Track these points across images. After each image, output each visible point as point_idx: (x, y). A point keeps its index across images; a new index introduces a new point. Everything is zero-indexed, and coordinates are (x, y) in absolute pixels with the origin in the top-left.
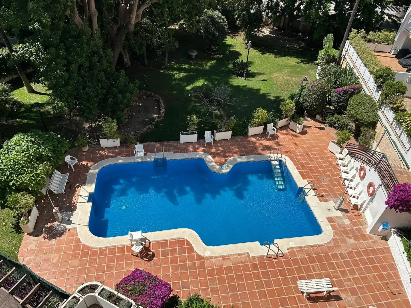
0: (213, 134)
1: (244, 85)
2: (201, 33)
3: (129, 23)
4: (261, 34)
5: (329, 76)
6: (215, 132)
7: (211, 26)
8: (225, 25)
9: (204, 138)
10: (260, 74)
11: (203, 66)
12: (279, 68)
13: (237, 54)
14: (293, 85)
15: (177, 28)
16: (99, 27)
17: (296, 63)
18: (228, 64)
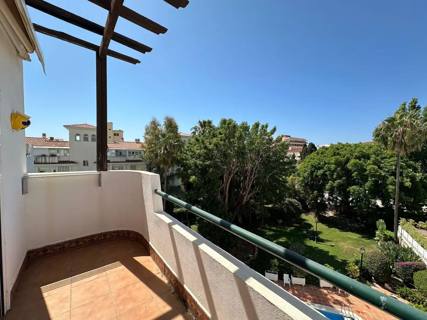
0: (290, 277)
1: (316, 246)
2: (284, 210)
3: (243, 201)
4: (327, 215)
5: (389, 251)
6: (292, 276)
7: (291, 207)
8: (300, 207)
9: (283, 280)
10: (328, 241)
11: (285, 229)
12: (344, 240)
13: (310, 226)
14: (358, 253)
15: (270, 206)
16: (228, 201)
17: (358, 237)
18: (303, 231)
